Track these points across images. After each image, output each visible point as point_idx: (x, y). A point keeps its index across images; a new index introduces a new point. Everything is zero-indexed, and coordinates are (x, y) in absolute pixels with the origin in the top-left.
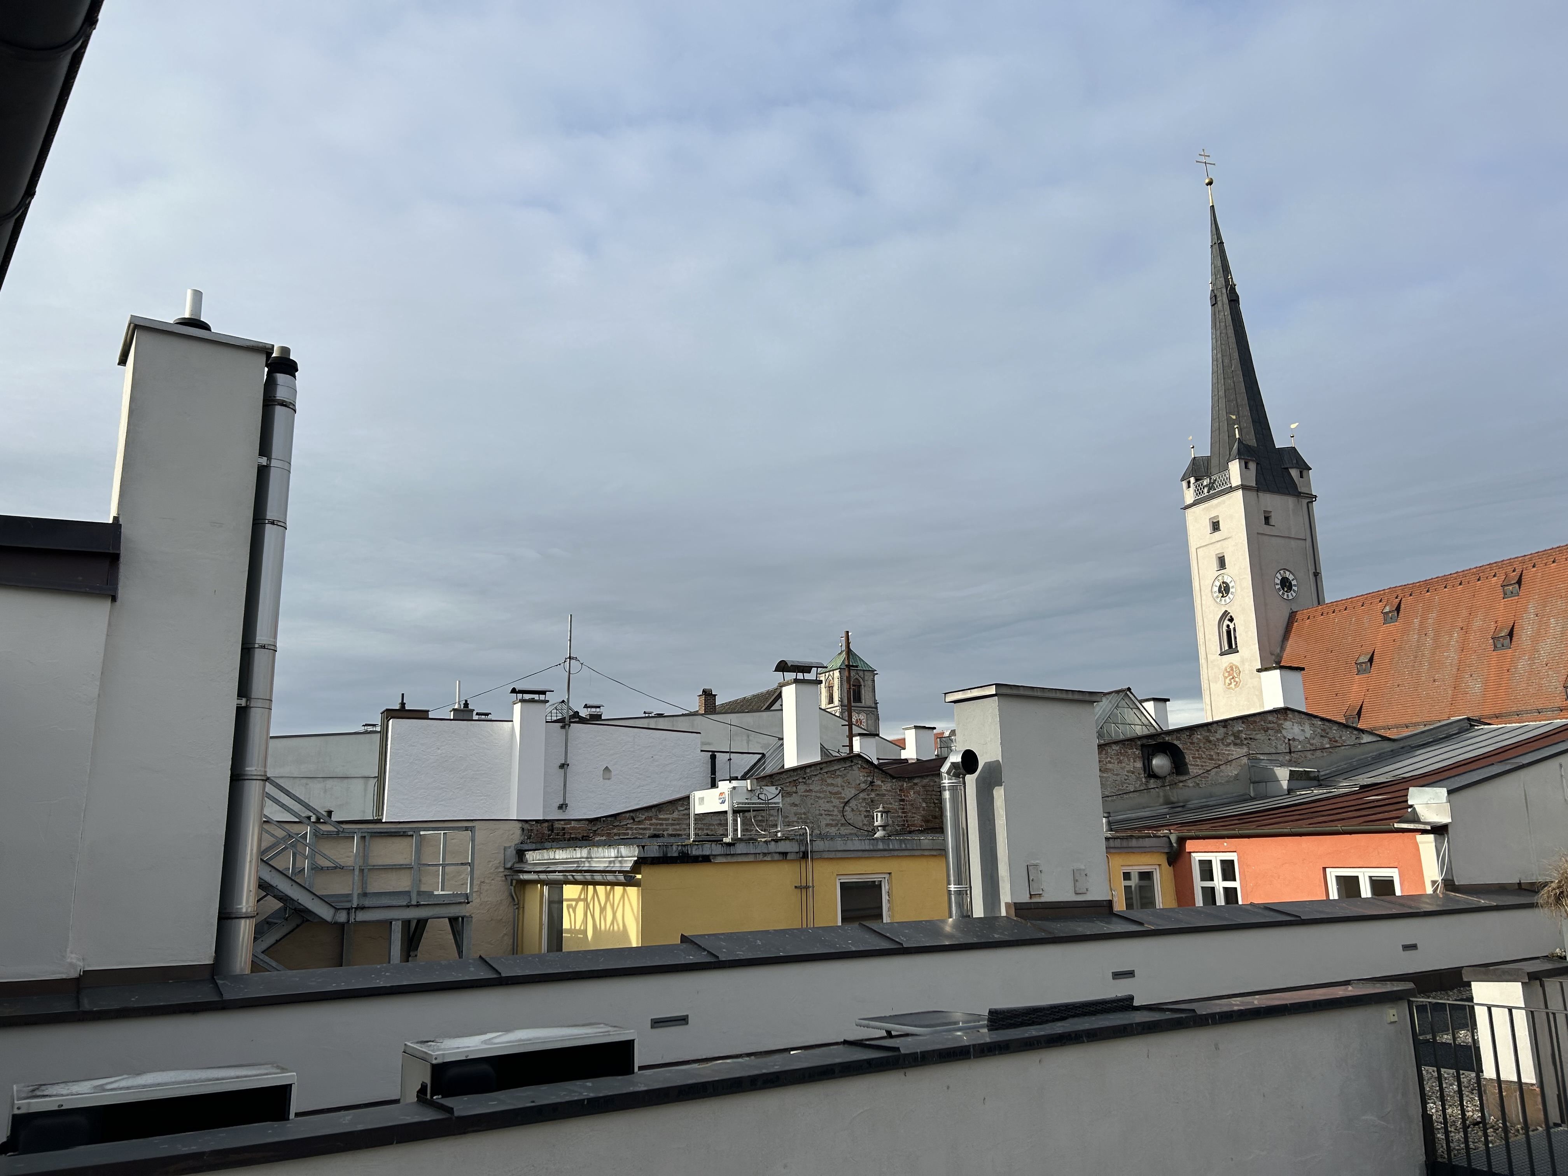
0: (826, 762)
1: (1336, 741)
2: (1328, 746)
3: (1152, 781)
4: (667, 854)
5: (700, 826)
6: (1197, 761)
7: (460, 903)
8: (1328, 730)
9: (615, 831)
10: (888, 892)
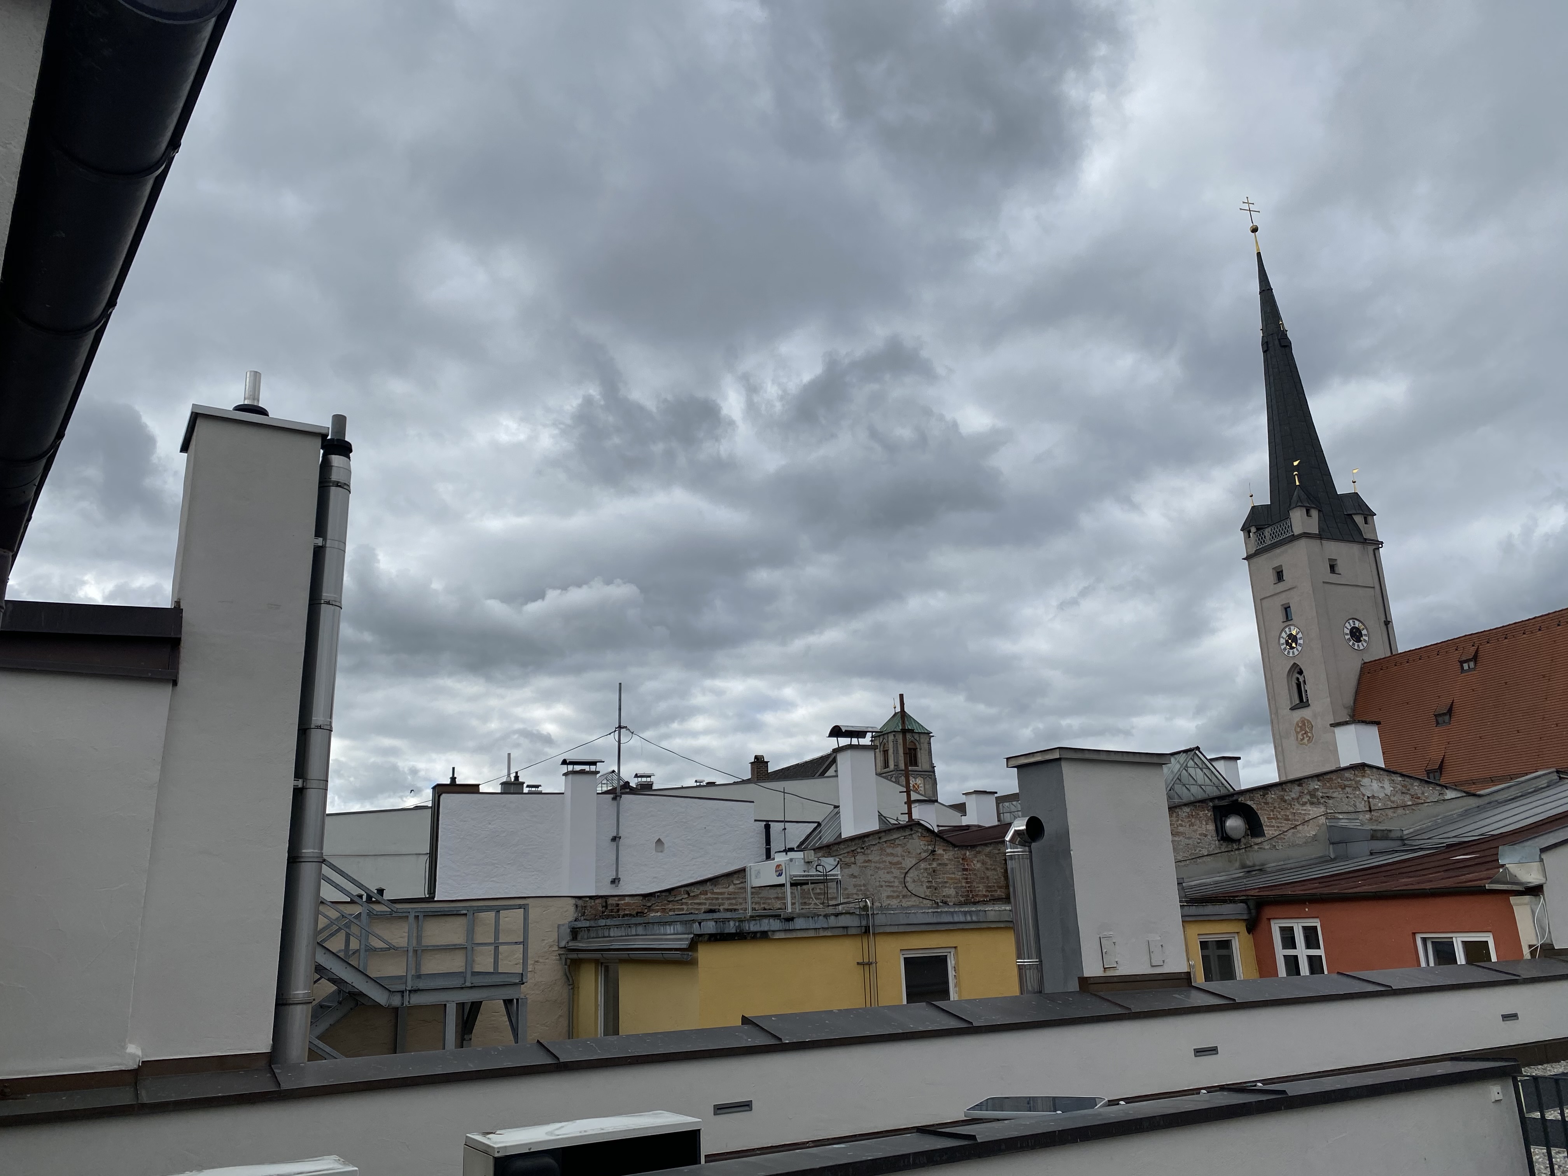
0: (885, 831)
1: (1419, 798)
2: (1410, 803)
3: (1225, 844)
4: (724, 930)
5: (757, 900)
6: (1272, 822)
7: (515, 984)
8: (1409, 786)
9: (670, 906)
10: (955, 967)
